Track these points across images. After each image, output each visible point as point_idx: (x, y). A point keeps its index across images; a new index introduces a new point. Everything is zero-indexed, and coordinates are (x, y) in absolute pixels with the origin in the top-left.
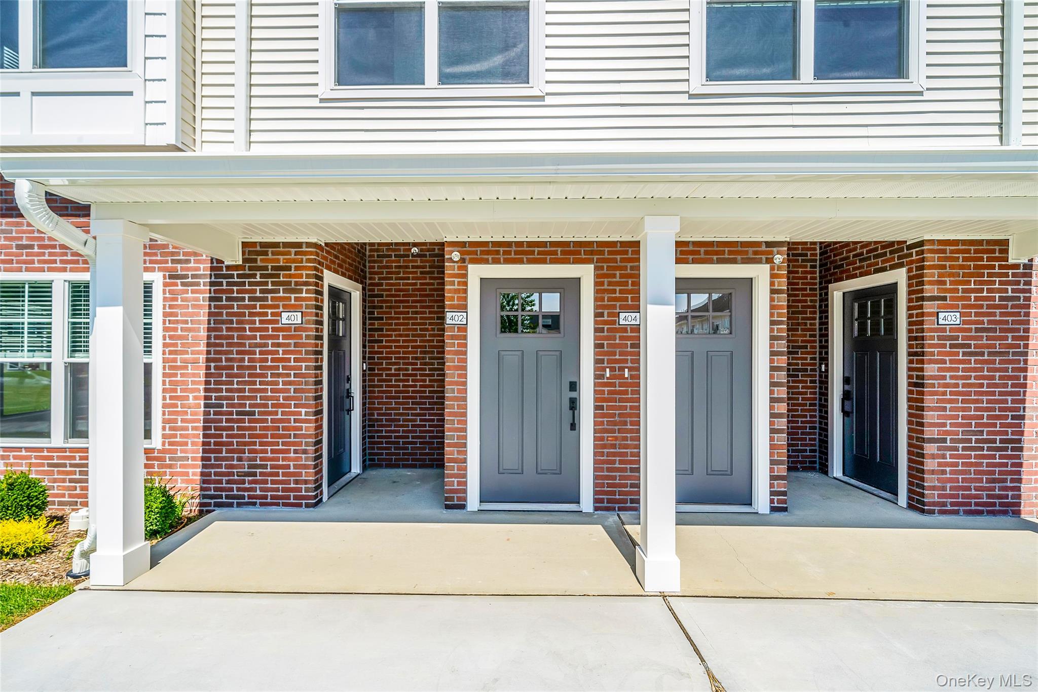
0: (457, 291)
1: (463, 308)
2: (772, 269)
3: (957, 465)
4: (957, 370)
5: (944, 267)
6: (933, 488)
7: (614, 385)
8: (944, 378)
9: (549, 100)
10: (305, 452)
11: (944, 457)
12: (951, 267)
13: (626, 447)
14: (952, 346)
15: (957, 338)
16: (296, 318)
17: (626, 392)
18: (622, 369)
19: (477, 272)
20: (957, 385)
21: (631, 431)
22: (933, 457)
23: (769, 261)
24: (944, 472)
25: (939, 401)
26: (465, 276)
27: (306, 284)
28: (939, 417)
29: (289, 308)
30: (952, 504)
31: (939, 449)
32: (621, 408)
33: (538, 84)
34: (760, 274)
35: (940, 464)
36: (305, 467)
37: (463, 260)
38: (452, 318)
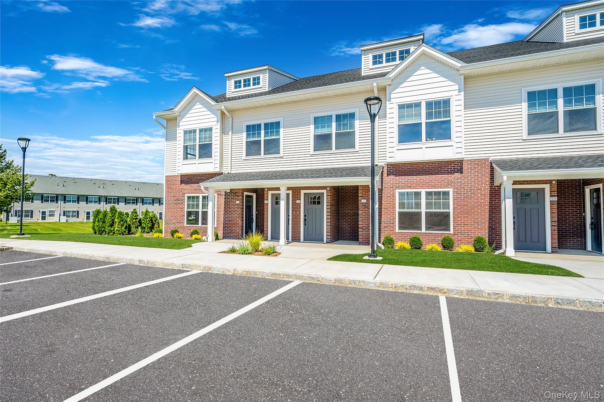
0: (267, 196)
1: (268, 200)
2: (327, 191)
3: (366, 233)
4: (366, 212)
5: (363, 190)
6: (361, 239)
7: (295, 215)
8: (363, 214)
9: (284, 157)
10: (240, 228)
11: (363, 232)
12: (365, 189)
13: (298, 228)
14: (365, 207)
15: (366, 205)
16: (238, 202)
17: (298, 217)
18: (297, 212)
19: (270, 193)
20: (366, 216)
21: (299, 225)
22: (361, 232)
23: (326, 189)
24: (363, 235)
25: (362, 219)
26: (268, 193)
27: (240, 195)
28: (362, 223)
29: (238, 200)
30: (365, 242)
31: (362, 230)
32: (297, 220)
33: (281, 154)
34: (324, 191)
35: (362, 233)
36: (240, 231)
37: (268, 190)
38: (266, 202)
